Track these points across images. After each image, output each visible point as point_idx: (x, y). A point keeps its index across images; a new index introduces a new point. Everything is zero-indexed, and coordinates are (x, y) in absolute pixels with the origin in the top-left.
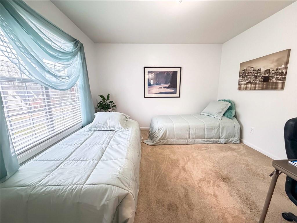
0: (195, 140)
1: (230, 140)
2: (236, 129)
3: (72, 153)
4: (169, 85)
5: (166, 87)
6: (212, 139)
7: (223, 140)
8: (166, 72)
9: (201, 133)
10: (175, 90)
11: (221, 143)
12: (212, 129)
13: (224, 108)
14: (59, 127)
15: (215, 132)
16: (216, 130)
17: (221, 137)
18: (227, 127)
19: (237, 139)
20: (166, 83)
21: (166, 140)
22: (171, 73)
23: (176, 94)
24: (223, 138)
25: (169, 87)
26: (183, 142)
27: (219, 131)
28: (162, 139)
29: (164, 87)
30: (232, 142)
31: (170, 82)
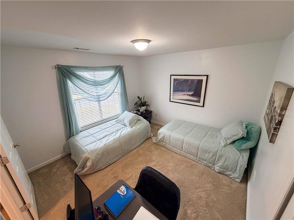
0: (188, 154)
1: (228, 173)
2: (239, 166)
3: (97, 132)
4: (192, 93)
5: (190, 95)
6: (205, 161)
7: (217, 168)
8: (191, 80)
9: (194, 151)
10: (199, 99)
11: (215, 170)
12: (206, 151)
13: (234, 136)
14: (105, 117)
15: (209, 157)
16: (211, 155)
17: (216, 164)
18: (226, 158)
19: (236, 175)
20: (190, 91)
21: (164, 144)
22: (196, 81)
23: (200, 103)
24: (218, 166)
25: (192, 95)
26: (176, 150)
27: (215, 157)
28: (161, 142)
29: (187, 95)
30: (230, 176)
31: (194, 90)
